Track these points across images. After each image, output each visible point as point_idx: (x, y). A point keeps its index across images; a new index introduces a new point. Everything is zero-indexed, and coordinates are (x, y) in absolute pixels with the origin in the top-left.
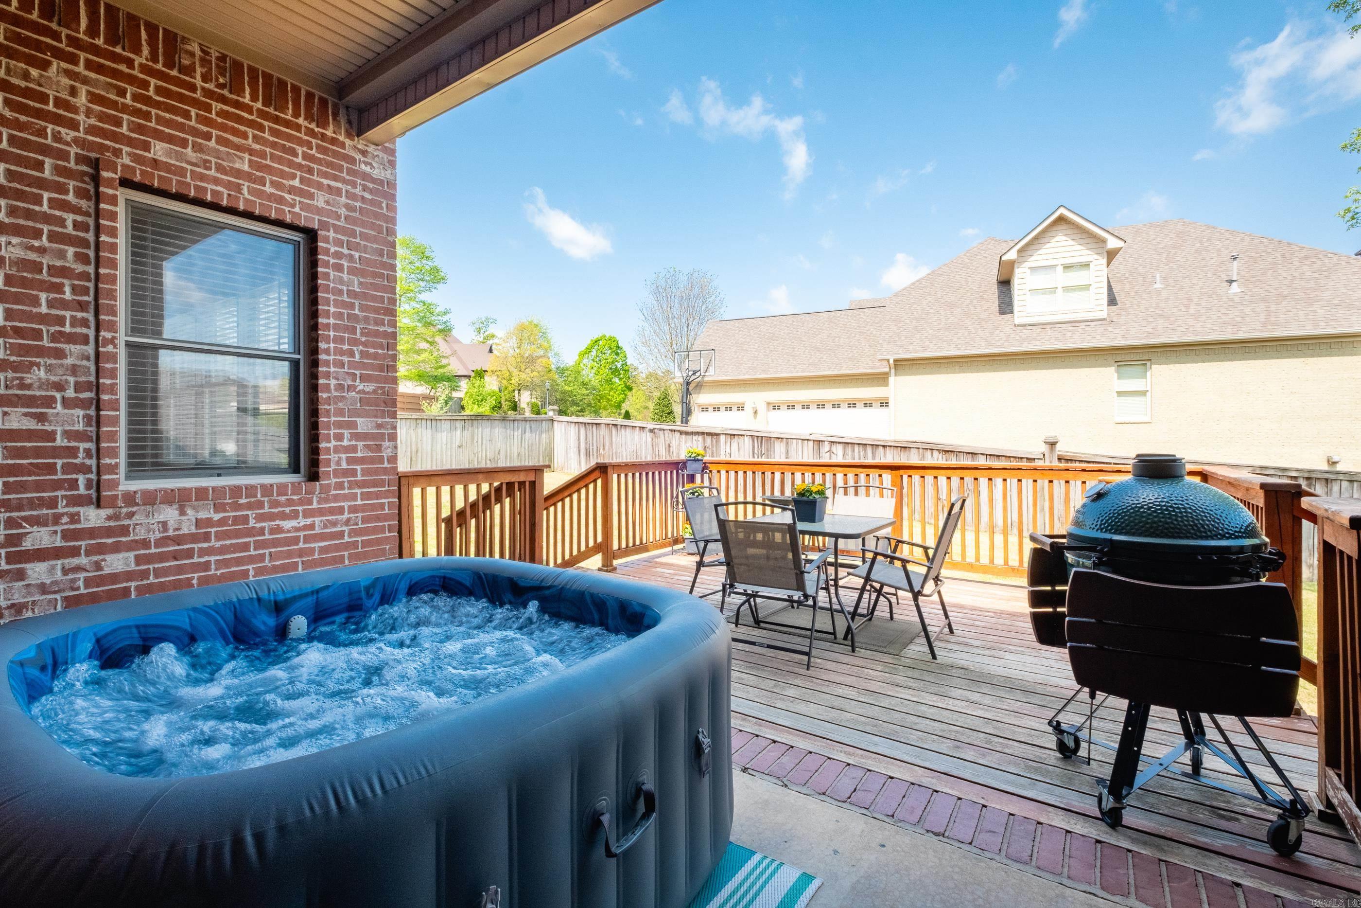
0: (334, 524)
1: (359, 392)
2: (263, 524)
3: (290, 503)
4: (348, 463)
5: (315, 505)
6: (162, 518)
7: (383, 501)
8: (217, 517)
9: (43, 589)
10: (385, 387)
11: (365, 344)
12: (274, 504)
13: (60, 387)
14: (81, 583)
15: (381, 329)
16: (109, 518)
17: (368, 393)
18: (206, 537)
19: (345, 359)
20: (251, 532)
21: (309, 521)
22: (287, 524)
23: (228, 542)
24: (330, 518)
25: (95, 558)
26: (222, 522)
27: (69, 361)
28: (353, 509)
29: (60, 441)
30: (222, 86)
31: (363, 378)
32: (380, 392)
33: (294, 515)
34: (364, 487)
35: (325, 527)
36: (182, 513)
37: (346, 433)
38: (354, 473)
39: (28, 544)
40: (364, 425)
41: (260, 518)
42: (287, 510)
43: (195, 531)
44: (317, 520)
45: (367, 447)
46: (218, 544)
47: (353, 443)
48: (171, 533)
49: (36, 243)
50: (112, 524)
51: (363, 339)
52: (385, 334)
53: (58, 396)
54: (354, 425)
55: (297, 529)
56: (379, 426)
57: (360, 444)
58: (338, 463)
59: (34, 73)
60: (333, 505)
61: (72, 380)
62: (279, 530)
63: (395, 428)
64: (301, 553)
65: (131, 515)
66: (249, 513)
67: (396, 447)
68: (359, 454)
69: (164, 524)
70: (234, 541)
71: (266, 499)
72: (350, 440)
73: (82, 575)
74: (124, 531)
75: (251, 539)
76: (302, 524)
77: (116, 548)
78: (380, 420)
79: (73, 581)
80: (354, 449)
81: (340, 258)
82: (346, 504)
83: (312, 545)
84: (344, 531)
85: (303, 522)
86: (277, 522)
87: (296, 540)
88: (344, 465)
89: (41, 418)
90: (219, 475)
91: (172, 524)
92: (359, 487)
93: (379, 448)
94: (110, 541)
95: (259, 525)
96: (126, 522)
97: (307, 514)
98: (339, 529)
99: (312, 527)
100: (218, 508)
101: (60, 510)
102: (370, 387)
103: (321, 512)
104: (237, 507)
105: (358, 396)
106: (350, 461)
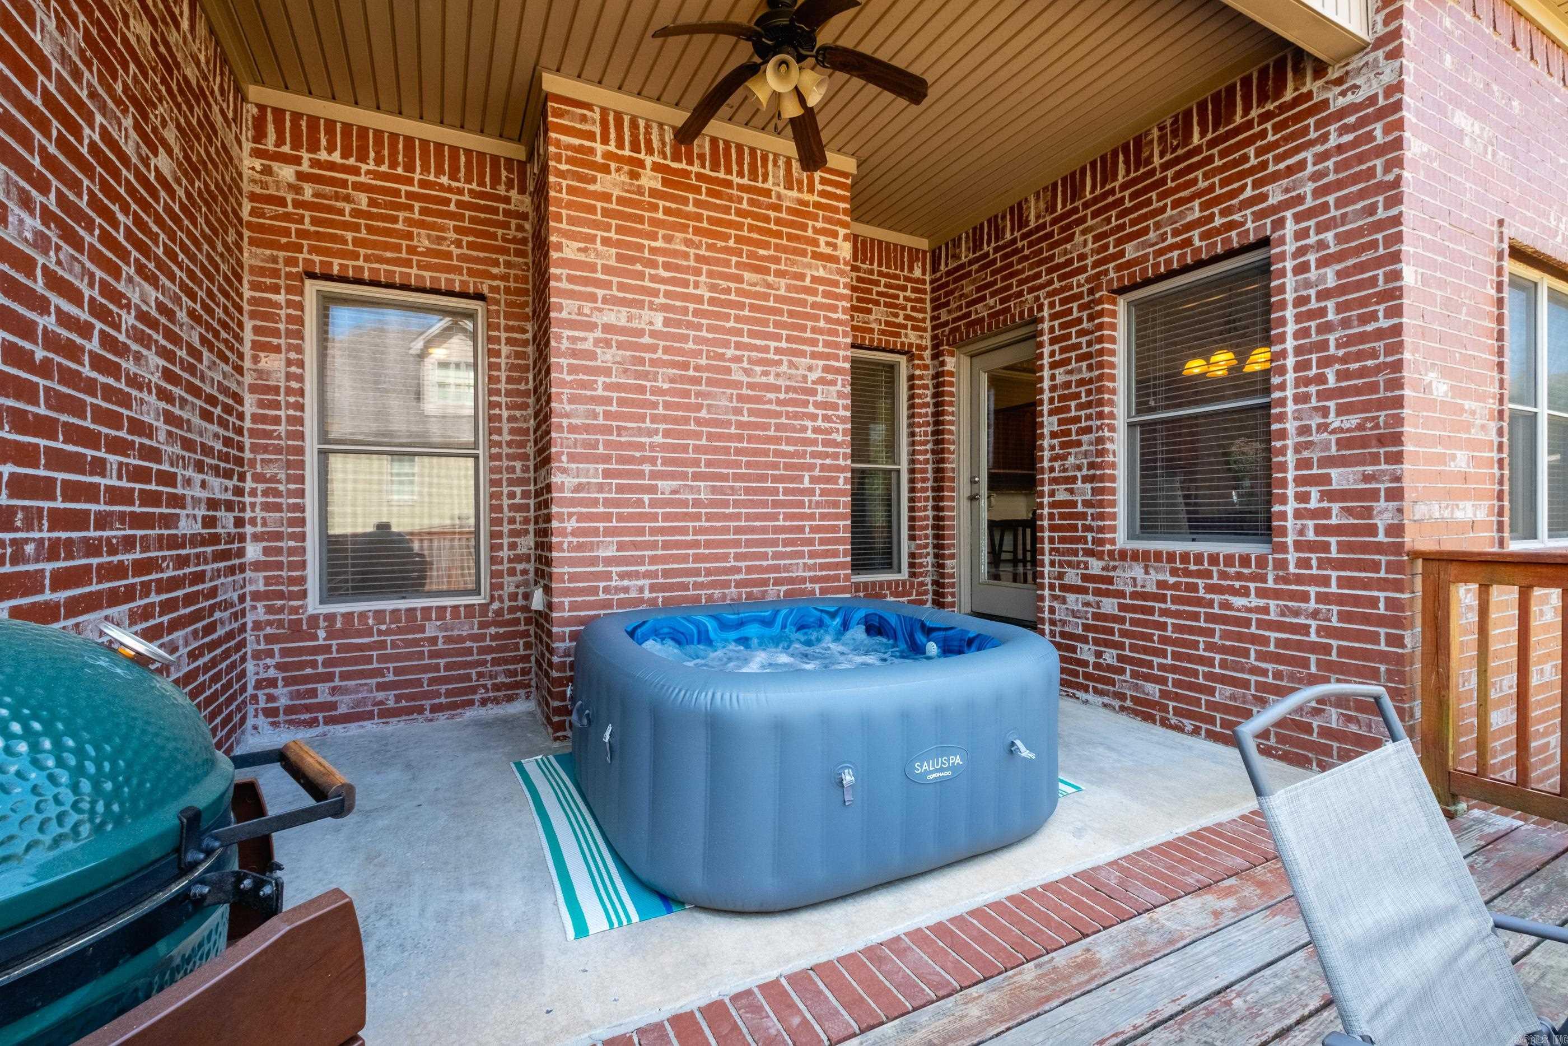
0: (1296, 613)
1: (1334, 432)
2: (1212, 596)
3: (1239, 576)
4: (1317, 534)
5: (1270, 584)
6: (1133, 574)
7: (1375, 593)
8: (1172, 580)
9: (1074, 613)
10: (1378, 417)
11: (1344, 360)
12: (1223, 575)
13: (1079, 468)
14: (1090, 615)
15: (1369, 328)
16: (1103, 569)
17: (1349, 430)
18: (1163, 599)
19: (1313, 389)
20: (1199, 602)
21: (1262, 602)
22: (1238, 601)
23: (1181, 608)
24: (1290, 604)
25: (1097, 599)
26: (1176, 586)
27: (1084, 448)
28: (1321, 598)
29: (1080, 508)
30: (1174, 150)
31: (1342, 410)
32: (1369, 425)
33: (1245, 592)
34: (1344, 569)
35: (1283, 614)
36: (1147, 573)
37: (1314, 492)
38: (1326, 547)
39: (1067, 581)
40: (1341, 478)
41: (1210, 589)
42: (1237, 584)
43: (1155, 590)
44: (1272, 603)
45: (1348, 511)
46: (1174, 607)
47: (1325, 504)
48: (1139, 589)
49: (1069, 368)
50: (1105, 573)
51: (1341, 353)
52: (1380, 334)
53: (1079, 474)
54: (1326, 479)
55: (1249, 610)
56: (1367, 478)
57: (1335, 507)
58: (1301, 532)
59: (1068, 246)
60: (1293, 587)
61: (1085, 461)
62: (1226, 605)
63: (1398, 479)
64: (1254, 639)
65: (1115, 568)
66: (1199, 581)
67: (1400, 511)
68: (1334, 521)
69: (1134, 579)
70: (1187, 608)
71: (1214, 569)
72: (1321, 500)
73: (1091, 610)
74: (1110, 580)
75: (1202, 610)
76: (1253, 605)
77: (1108, 593)
78: (1369, 469)
79: (1087, 612)
80: (1326, 513)
81: (1304, 255)
82: (1312, 590)
83: (1267, 633)
84: (1310, 626)
85: (1254, 601)
86: (1226, 597)
87: (1247, 623)
88: (1311, 536)
89: (1071, 491)
90: (1194, 540)
91: (1139, 582)
92: (1334, 568)
93: (1368, 512)
94: (1104, 587)
95: (1208, 596)
96: (1111, 574)
97: (1261, 593)
98: (1302, 620)
99: (1266, 610)
100: (1174, 572)
101: (1080, 559)
102: (1351, 421)
103: (1277, 595)
104: (1188, 573)
105: (1333, 438)
106: (1319, 530)
